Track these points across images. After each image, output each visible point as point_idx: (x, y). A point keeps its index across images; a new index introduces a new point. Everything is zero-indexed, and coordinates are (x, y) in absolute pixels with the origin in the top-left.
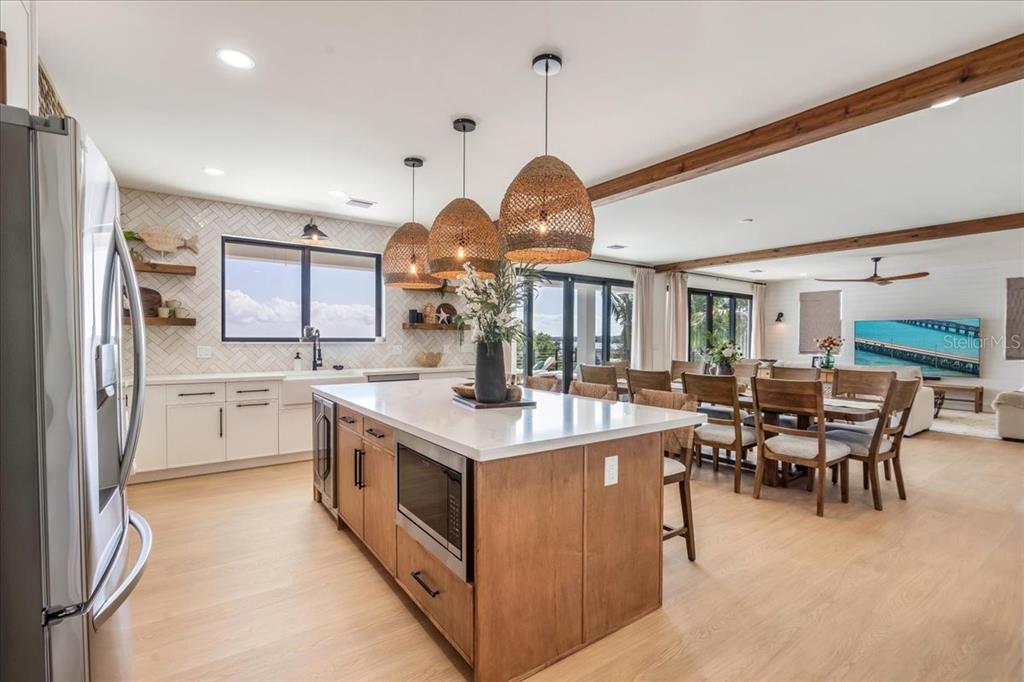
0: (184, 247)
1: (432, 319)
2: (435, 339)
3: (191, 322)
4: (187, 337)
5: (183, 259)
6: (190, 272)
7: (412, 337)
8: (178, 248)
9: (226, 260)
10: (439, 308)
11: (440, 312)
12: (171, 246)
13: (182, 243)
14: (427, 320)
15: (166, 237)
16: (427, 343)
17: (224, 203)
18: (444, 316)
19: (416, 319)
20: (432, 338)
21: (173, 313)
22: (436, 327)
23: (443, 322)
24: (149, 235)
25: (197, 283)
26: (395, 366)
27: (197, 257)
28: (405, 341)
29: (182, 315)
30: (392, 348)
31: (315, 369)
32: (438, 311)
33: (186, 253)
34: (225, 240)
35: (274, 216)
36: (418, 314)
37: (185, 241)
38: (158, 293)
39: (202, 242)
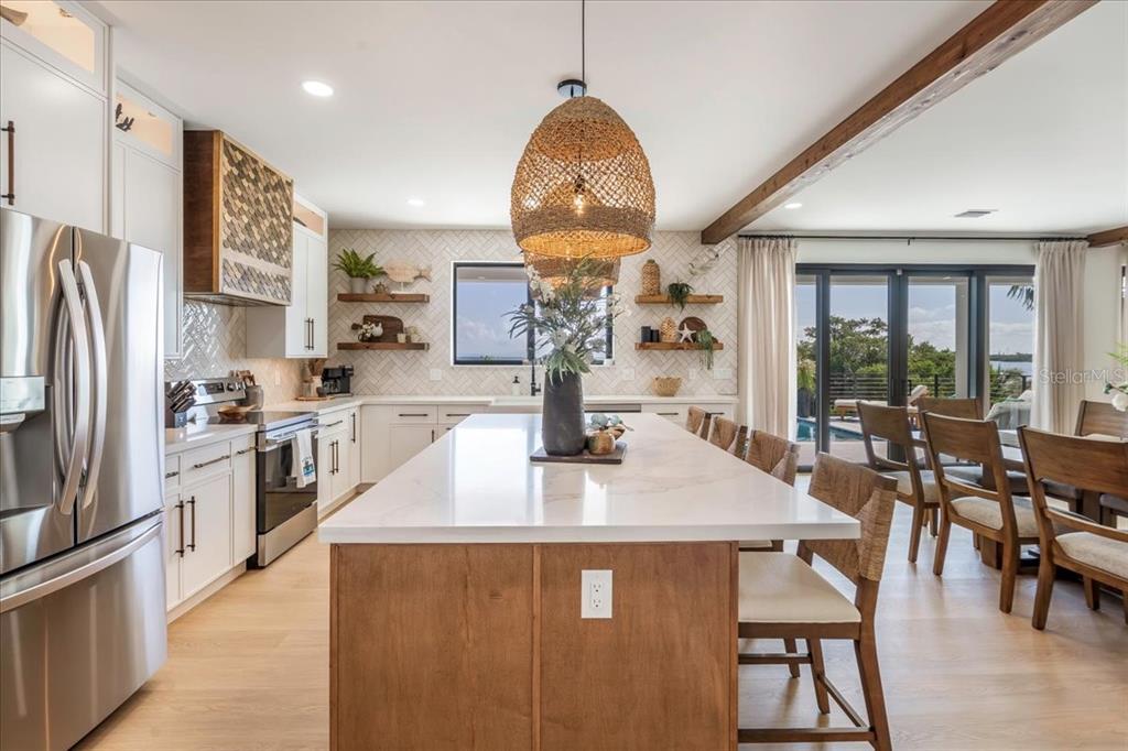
0: (420, 276)
1: (670, 335)
2: (677, 360)
3: (421, 347)
4: (422, 360)
5: (418, 288)
6: (422, 300)
7: (647, 360)
8: (416, 278)
9: (458, 284)
10: (682, 323)
11: (683, 329)
12: (409, 279)
13: (417, 273)
14: (665, 339)
15: (405, 269)
16: (667, 366)
17: (453, 231)
18: (687, 332)
19: (650, 337)
20: (673, 360)
21: (408, 338)
22: (676, 347)
23: (686, 339)
24: (392, 269)
25: (431, 310)
26: (625, 394)
27: (431, 284)
28: (638, 364)
29: (415, 340)
30: (621, 373)
31: (533, 394)
32: (682, 328)
33: (422, 282)
34: (457, 265)
35: (497, 237)
36: (652, 331)
37: (421, 271)
38: (400, 321)
39: (434, 270)
